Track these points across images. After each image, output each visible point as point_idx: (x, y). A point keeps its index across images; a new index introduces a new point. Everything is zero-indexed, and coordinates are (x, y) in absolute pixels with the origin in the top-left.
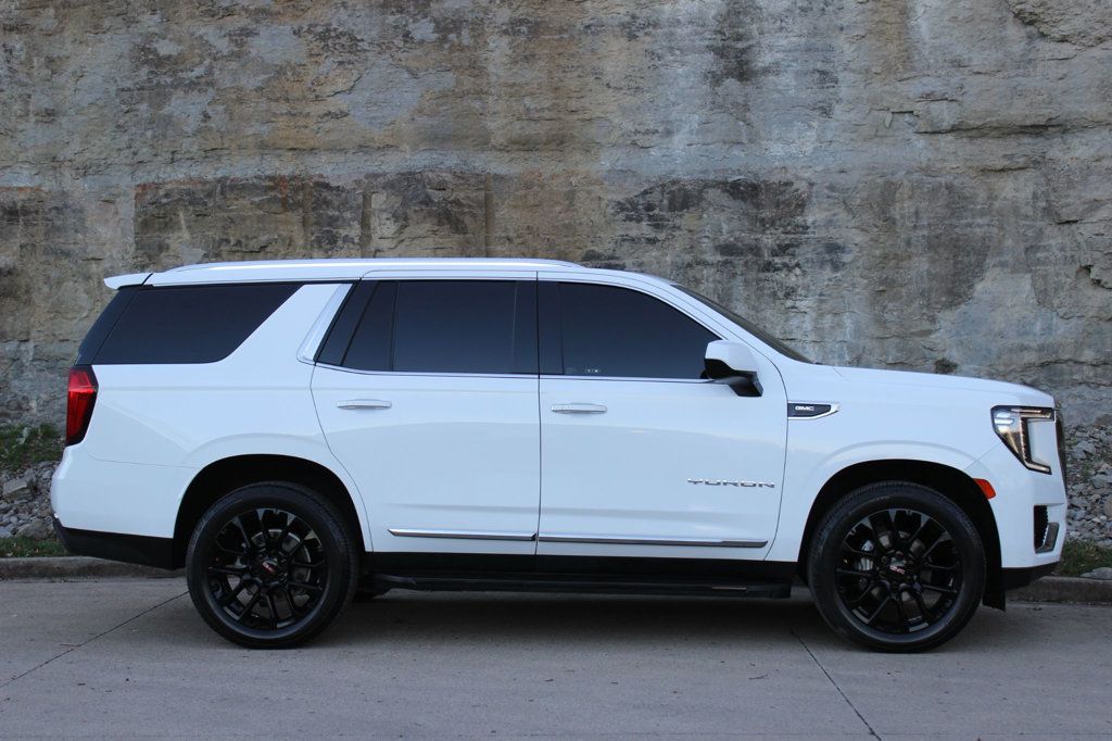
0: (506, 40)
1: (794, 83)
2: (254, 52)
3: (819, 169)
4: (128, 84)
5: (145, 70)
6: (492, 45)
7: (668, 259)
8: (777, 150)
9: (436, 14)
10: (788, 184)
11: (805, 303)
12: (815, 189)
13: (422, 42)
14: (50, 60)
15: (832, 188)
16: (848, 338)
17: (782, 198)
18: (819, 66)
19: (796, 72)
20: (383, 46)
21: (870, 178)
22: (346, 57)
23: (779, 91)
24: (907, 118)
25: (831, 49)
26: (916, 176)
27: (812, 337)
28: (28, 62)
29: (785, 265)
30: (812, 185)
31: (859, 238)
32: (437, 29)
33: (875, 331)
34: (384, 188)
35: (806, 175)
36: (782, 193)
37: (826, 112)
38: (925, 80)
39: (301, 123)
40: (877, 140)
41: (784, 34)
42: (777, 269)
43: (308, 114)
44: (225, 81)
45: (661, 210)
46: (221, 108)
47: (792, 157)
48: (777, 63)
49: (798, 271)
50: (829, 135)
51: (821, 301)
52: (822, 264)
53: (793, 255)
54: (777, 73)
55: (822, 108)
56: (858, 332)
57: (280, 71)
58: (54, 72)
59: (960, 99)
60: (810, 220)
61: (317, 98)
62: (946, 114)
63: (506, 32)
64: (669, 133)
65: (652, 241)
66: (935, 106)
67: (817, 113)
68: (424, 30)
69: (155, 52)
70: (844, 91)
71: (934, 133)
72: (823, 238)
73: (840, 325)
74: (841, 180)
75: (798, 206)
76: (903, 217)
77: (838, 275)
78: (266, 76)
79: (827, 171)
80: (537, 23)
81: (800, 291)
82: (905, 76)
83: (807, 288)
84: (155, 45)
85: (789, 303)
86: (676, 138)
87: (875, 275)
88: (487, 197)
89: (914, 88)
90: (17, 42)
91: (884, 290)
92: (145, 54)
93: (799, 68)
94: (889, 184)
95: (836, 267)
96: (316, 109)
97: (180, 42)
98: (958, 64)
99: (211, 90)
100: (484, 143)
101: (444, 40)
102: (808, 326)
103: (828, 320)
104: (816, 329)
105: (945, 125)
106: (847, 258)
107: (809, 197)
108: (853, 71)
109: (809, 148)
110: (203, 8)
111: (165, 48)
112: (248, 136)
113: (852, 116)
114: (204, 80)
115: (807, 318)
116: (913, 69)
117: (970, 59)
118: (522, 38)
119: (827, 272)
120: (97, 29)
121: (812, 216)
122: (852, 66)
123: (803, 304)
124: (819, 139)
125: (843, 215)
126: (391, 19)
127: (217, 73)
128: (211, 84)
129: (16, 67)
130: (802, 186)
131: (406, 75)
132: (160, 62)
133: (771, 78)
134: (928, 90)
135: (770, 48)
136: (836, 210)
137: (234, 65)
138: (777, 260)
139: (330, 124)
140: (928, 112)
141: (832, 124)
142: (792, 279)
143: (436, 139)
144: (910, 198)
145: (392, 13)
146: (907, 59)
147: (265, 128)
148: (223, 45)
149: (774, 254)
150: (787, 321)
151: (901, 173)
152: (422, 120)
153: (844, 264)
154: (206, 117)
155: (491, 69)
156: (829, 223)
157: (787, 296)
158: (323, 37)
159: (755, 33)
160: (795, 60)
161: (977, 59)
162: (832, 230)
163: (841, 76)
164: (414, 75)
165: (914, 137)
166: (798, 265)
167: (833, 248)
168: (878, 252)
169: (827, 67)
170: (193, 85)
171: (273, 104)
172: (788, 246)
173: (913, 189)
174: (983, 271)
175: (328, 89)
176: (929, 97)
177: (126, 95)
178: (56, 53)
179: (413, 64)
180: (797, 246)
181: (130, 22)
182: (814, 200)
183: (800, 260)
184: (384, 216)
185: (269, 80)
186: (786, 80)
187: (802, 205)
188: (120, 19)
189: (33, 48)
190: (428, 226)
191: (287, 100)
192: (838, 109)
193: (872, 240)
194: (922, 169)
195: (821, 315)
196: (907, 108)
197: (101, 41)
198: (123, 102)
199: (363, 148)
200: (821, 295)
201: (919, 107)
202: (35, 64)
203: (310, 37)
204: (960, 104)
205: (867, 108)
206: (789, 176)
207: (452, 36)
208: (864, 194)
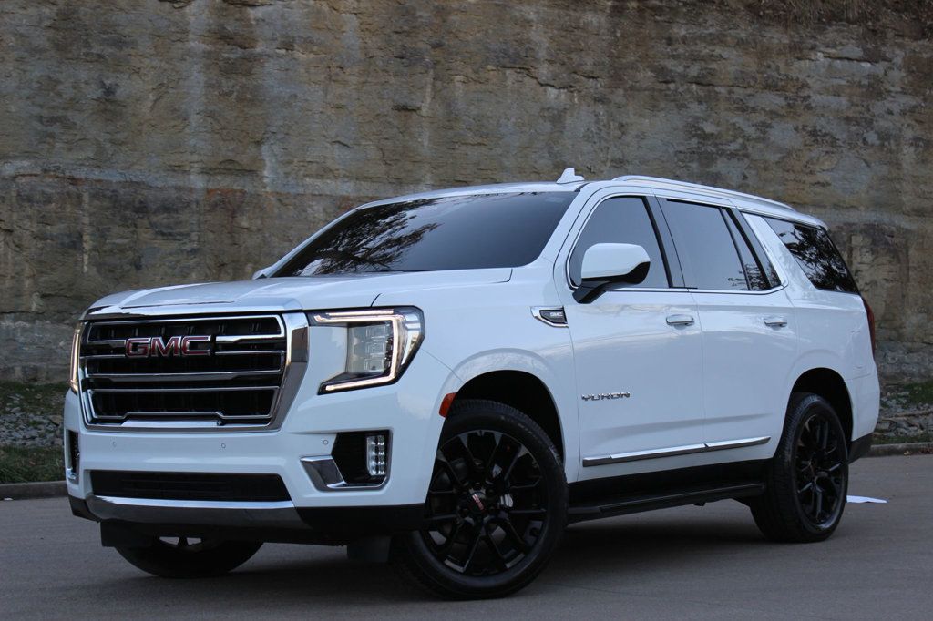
0: (912, 149)
2: (772, 139)
4: (682, 148)
5: (694, 141)
6: (905, 151)
9: (877, 129)
13: (872, 145)
14: (621, 125)
20: (852, 146)
22: (829, 149)
28: (607, 126)
32: (879, 138)
34: (861, 232)
39: (801, 187)
43: (804, 182)
44: (756, 156)
46: (753, 172)
57: (789, 153)
58: (623, 133)
61: (811, 173)
63: (912, 144)
68: (872, 138)
69: (702, 129)
78: (781, 155)
80: (928, 141)
84: (701, 125)
90: (601, 109)
92: (694, 130)
96: (810, 179)
97: (718, 124)
99: (746, 160)
100: (898, 209)
101: (883, 145)
110: (736, 105)
111: (709, 128)
112: (769, 192)
114: (740, 153)
118: (921, 149)
120: (654, 107)
126: (853, 128)
127: (750, 149)
128: (747, 156)
129: (602, 128)
131: (864, 164)
132: (705, 137)
137: (760, 145)
143: (877, 205)
145: (854, 125)
147: (780, 188)
148: (751, 131)
152: (872, 193)
154: (745, 177)
155: (904, 165)
158: (814, 133)
164: (868, 164)
170: (733, 155)
171: (786, 173)
175: (817, 168)
177: (682, 156)
178: (625, 121)
179: (868, 158)
181: (681, 106)
184: (865, 250)
185: (783, 158)
188: (673, 104)
189: (611, 116)
190: (888, 258)
191: (794, 172)
197: (655, 116)
198: (679, 160)
199: (836, 206)
202: (612, 127)
203: (804, 133)
207: (886, 143)
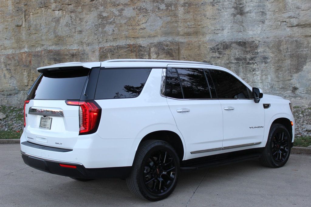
1: (255, 15)
3: (261, 37)
7: (223, 62)
8: (251, 33)
10: (253, 42)
11: (258, 72)
12: (260, 43)
15: (265, 42)
16: (269, 82)
17: (252, 45)
18: (261, 10)
19: (256, 12)
21: (275, 39)
23: (251, 18)
24: (285, 23)
25: (265, 6)
26: (287, 38)
27: (260, 81)
29: (253, 63)
30: (259, 42)
31: (272, 55)
33: (276, 79)
35: (258, 39)
36: (252, 44)
37: (263, 22)
38: (289, 13)
40: (277, 29)
41: (252, 2)
42: (251, 64)
45: (221, 49)
47: (255, 34)
48: (250, 10)
49: (256, 64)
50: (264, 28)
51: (262, 72)
52: (262, 62)
53: (254, 60)
54: (250, 13)
55: (262, 21)
56: (272, 80)
59: (298, 17)
60: (259, 51)
62: (295, 22)
64: (223, 30)
65: (219, 58)
66: (292, 20)
67: (261, 23)
70: (268, 17)
71: (292, 27)
72: (262, 56)
73: (267, 78)
74: (267, 40)
75: (256, 47)
76: (283, 49)
77: (266, 65)
79: (263, 38)
81: (256, 69)
82: (284, 12)
83: (258, 69)
85: (254, 73)
86: (225, 31)
87: (276, 65)
88: (179, 48)
89: (286, 15)
91: (278, 69)
93: (256, 11)
94: (280, 41)
95: (266, 63)
98: (298, 8)
102: (259, 78)
103: (264, 77)
104: (261, 79)
105: (295, 25)
106: (269, 61)
107: (259, 45)
108: (271, 11)
109: (259, 32)
113: (270, 23)
115: (259, 76)
116: (286, 10)
117: (301, 6)
119: (263, 64)
121: (260, 50)
122: (270, 10)
123: (257, 73)
124: (262, 30)
125: (268, 49)
130: (257, 42)
133: (249, 14)
134: (290, 15)
135: (249, 6)
136: (266, 48)
138: (251, 61)
139: (141, 31)
140: (290, 21)
141: (265, 25)
142: (255, 66)
144: (285, 44)
146: (285, 7)
149: (250, 60)
150: (253, 77)
151: (283, 38)
153: (268, 62)
156: (264, 51)
157: (253, 71)
159: (245, 3)
160: (255, 9)
161: (303, 7)
162: (265, 54)
163: (267, 13)
165: (287, 28)
166: (256, 63)
167: (265, 58)
168: (277, 59)
169: (264, 11)
172: (253, 58)
173: (286, 42)
174: (306, 63)
176: (290, 17)
180: (256, 58)
182: (260, 46)
183: (256, 61)
186: (253, 15)
187: (257, 47)
192: (266, 22)
193: (275, 56)
194: (289, 36)
195: (262, 76)
196: (284, 20)
200: (262, 70)
201: (287, 20)
204: (299, 19)
205: (274, 21)
206: (254, 40)
208: (273, 44)
